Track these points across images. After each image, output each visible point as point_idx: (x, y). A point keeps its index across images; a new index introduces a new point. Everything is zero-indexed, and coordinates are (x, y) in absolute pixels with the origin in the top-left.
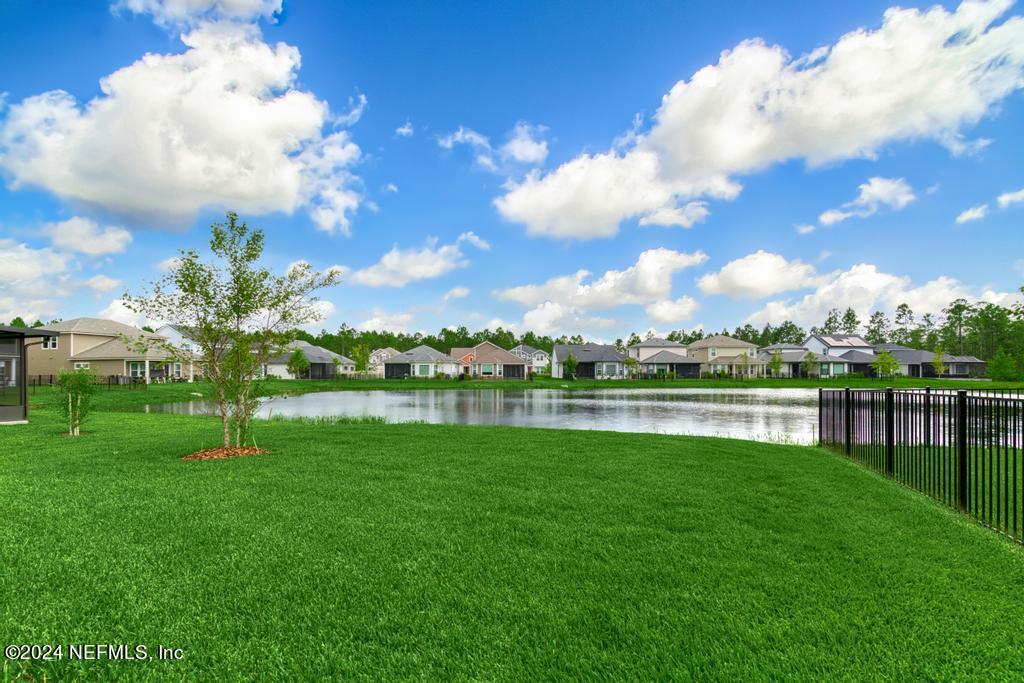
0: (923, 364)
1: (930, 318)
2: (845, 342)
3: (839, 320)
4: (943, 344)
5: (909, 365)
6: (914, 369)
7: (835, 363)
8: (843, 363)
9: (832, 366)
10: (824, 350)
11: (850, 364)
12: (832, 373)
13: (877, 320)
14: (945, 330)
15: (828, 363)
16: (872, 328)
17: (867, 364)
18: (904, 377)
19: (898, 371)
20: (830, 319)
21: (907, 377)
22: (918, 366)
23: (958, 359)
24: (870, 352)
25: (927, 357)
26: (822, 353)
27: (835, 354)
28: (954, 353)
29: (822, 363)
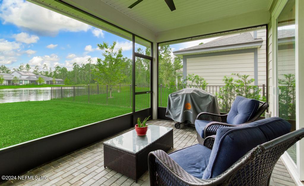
0: (50, 81)
1: (51, 69)
2: (27, 74)
3: (24, 67)
4: (54, 76)
5: (47, 81)
6: (48, 82)
7: (25, 80)
8: (27, 80)
9: (23, 81)
10: (20, 76)
11: (29, 81)
12: (23, 84)
13: (37, 68)
14: (54, 72)
15: (22, 80)
16: (35, 70)
17: (35, 81)
18: (45, 84)
19: (44, 83)
20: (21, 66)
21: (46, 84)
22: (49, 81)
23: (58, 80)
24: (36, 77)
25: (51, 79)
26: (19, 77)
27: (24, 77)
28: (57, 78)
29: (20, 80)
